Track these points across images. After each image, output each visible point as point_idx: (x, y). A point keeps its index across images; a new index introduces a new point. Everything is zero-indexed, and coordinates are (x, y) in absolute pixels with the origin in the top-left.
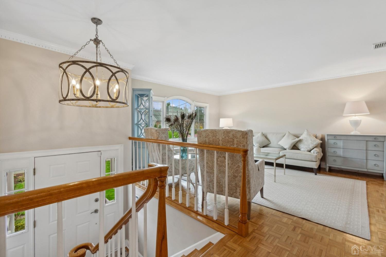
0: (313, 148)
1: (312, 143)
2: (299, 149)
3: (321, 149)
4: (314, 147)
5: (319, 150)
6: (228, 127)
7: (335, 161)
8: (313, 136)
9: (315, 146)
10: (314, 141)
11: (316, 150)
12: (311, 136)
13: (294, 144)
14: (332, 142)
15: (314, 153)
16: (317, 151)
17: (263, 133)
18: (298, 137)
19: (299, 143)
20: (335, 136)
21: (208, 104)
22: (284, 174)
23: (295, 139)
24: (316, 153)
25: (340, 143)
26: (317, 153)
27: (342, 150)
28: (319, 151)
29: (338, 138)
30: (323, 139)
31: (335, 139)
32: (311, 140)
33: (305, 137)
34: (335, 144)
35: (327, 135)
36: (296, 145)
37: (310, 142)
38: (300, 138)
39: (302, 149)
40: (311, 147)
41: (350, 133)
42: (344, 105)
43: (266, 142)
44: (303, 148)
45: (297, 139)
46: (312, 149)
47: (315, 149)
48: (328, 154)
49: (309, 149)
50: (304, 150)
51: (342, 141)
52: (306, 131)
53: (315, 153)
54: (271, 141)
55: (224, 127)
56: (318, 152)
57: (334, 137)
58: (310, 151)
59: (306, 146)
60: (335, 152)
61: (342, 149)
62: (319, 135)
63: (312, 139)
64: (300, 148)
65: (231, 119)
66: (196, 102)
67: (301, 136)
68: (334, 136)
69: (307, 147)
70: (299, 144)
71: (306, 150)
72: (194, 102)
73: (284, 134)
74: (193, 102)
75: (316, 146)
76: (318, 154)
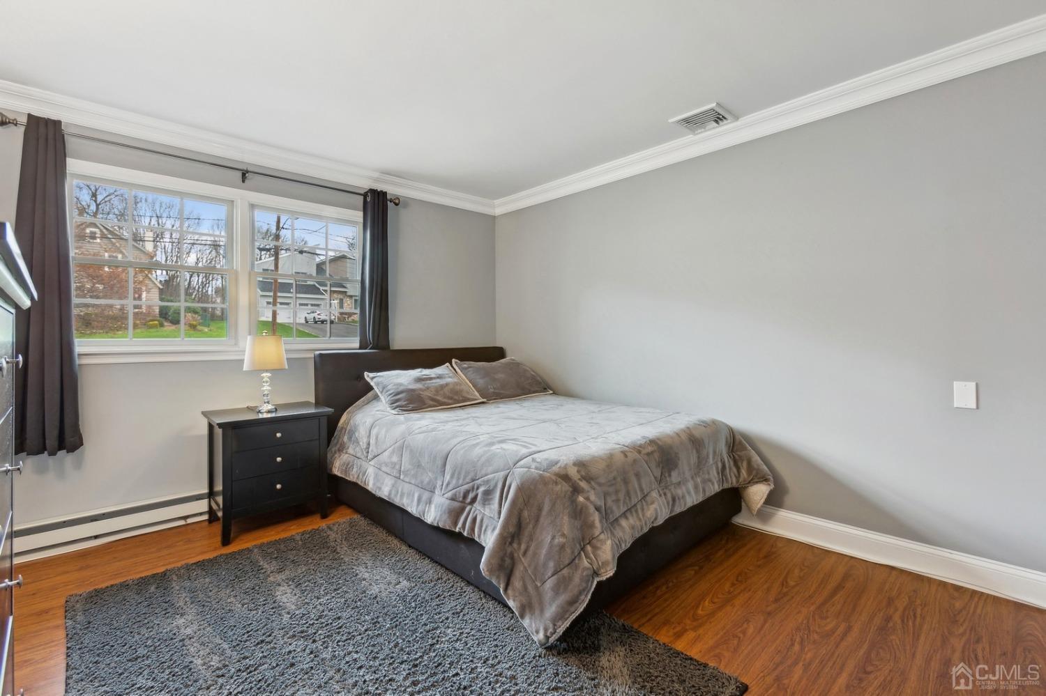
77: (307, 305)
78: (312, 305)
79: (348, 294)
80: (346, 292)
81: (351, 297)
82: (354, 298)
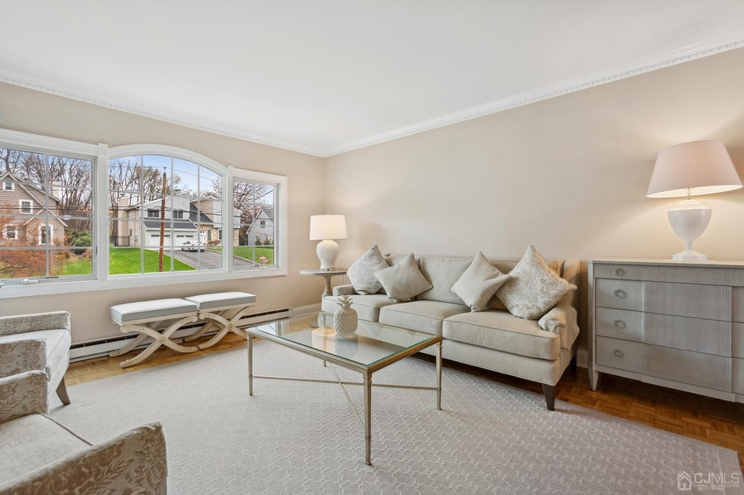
0: (548, 307)
1: (545, 289)
2: (506, 311)
3: (573, 311)
4: (552, 304)
5: (567, 317)
6: (334, 240)
7: (618, 354)
8: (550, 266)
9: (554, 301)
10: (551, 284)
11: (553, 319)
12: (542, 267)
13: (493, 292)
14: (609, 287)
15: (547, 330)
16: (557, 323)
17: (416, 258)
18: (505, 270)
19: (507, 288)
20: (622, 267)
21: (286, 177)
22: (436, 406)
23: (495, 276)
24: (555, 330)
25: (638, 294)
26: (558, 328)
27: (642, 318)
28: (564, 322)
29: (630, 273)
30: (581, 279)
31: (619, 277)
32: (542, 280)
33: (524, 272)
34: (621, 294)
35: (595, 264)
36: (500, 297)
37: (539, 285)
38: (512, 274)
39: (515, 311)
40: (541, 304)
41: (671, 258)
42: (651, 163)
43: (421, 285)
44: (517, 306)
45: (503, 277)
46: (543, 310)
47: (553, 313)
48: (595, 330)
49: (534, 311)
50: (520, 315)
51: (643, 284)
52: (529, 249)
53: (552, 328)
54: (435, 283)
55: (321, 241)
56: (561, 326)
57: (617, 272)
58: (537, 318)
59: (526, 302)
60: (620, 324)
61: (643, 313)
62: (572, 265)
63: (546, 278)
64: (509, 307)
65: (342, 218)
66: (235, 167)
67: (515, 268)
68: (617, 268)
69: (530, 305)
70: (508, 294)
71: (527, 313)
72: (229, 166)
73: (468, 262)
74: (227, 167)
75: (556, 300)
76: (560, 334)
77: (183, 236)
78: (187, 236)
79: (214, 227)
80: (213, 225)
81: (217, 229)
82: (219, 230)
